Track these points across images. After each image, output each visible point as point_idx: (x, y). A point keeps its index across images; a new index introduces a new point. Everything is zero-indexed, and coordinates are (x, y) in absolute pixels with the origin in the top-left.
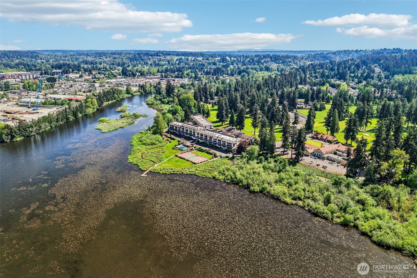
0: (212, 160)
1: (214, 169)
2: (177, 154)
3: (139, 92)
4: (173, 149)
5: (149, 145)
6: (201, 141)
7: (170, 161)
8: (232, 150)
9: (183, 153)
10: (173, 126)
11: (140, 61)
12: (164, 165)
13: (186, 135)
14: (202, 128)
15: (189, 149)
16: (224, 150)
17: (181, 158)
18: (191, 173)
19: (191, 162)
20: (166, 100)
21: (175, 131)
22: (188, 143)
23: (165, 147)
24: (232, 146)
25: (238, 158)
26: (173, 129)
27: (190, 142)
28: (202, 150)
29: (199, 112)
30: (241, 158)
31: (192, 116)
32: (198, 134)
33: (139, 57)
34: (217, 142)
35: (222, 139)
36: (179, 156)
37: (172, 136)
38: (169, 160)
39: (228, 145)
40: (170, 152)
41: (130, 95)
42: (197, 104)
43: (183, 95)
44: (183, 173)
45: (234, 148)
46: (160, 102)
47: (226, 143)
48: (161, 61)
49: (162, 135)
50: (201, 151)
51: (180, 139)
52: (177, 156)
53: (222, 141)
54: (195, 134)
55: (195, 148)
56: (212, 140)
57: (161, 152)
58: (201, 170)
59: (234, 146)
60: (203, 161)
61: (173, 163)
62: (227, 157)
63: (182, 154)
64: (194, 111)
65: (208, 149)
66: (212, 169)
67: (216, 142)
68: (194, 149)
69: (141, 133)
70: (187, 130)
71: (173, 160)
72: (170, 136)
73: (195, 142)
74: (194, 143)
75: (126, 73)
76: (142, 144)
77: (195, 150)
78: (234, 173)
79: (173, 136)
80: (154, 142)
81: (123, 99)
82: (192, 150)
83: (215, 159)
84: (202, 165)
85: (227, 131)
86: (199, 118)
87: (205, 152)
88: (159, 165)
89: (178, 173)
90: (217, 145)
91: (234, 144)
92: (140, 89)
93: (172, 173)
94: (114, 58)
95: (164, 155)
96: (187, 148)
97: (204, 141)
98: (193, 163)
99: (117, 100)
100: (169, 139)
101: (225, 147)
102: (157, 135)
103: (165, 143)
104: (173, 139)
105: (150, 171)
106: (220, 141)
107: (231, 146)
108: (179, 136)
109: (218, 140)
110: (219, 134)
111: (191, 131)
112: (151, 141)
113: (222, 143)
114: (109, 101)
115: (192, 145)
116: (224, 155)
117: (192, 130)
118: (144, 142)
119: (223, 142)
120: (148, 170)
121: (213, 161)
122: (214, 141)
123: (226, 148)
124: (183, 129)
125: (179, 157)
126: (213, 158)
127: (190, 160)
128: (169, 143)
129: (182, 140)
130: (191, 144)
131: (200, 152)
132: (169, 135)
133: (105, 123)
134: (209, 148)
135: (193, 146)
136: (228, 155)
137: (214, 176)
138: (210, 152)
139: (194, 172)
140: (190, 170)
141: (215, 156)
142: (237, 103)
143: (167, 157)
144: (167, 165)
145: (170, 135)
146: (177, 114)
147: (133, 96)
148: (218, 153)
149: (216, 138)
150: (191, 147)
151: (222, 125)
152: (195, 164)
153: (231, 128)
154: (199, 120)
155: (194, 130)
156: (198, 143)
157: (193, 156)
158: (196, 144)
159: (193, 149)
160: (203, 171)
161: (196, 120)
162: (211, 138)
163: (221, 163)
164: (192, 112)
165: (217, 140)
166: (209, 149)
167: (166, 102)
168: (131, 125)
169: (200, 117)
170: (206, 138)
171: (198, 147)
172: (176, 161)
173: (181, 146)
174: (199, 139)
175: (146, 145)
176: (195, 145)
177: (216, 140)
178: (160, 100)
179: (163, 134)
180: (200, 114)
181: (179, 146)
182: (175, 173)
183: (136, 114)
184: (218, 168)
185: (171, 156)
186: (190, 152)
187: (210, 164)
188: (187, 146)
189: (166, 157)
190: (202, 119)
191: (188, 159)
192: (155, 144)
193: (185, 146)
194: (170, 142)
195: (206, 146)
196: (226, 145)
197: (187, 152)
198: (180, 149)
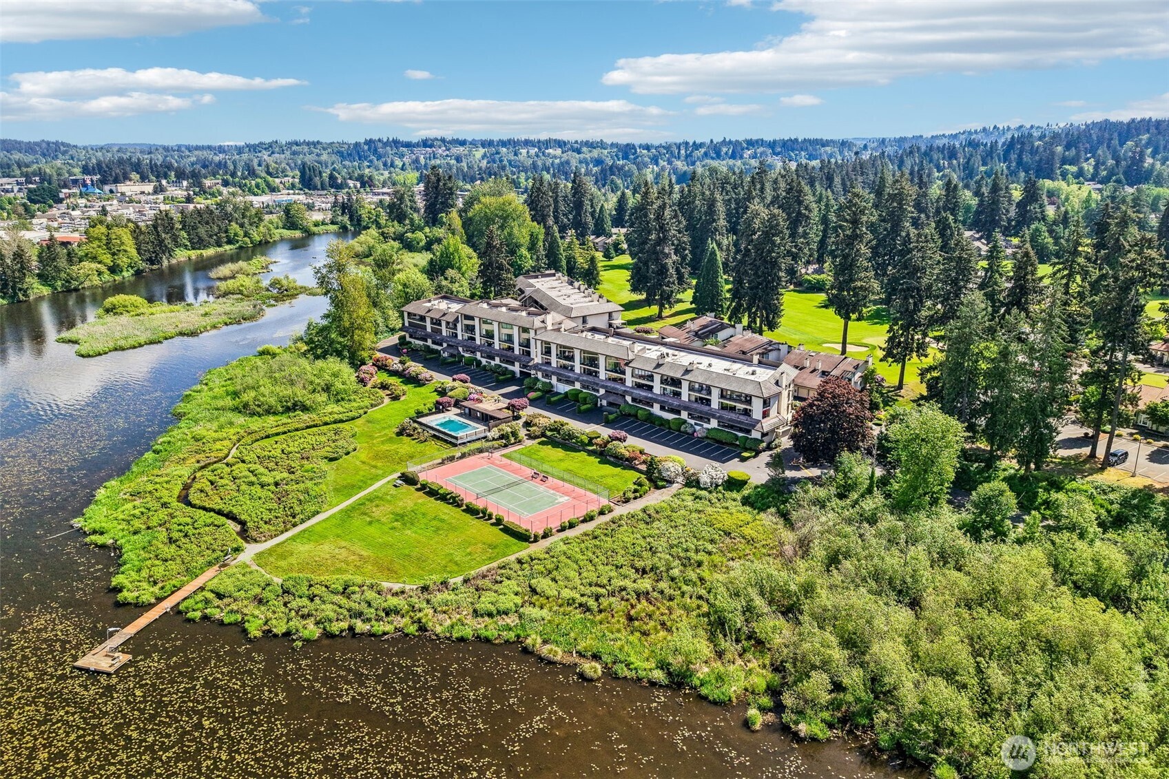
0: (635, 506)
1: (663, 585)
2: (411, 469)
3: (333, 223)
4: (400, 434)
5: (270, 411)
6: (563, 388)
7: (357, 522)
8: (755, 434)
9: (452, 459)
10: (423, 318)
11: (371, 161)
12: (304, 549)
13: (484, 361)
14: (568, 324)
15: (494, 433)
16: (700, 440)
17: (432, 493)
18: (489, 628)
19: (499, 522)
20: (419, 235)
21: (429, 342)
22: (492, 401)
23: (358, 421)
24: (757, 413)
25: (822, 493)
26: (420, 333)
27: (504, 395)
28: (571, 436)
29: (554, 264)
30: (841, 496)
31: (521, 281)
32: (548, 352)
33: (369, 149)
34: (657, 389)
35: (687, 372)
36: (422, 478)
37: (410, 363)
38: (348, 513)
39: (723, 407)
40: (377, 457)
41: (297, 234)
42: (541, 237)
43: (483, 199)
44: (422, 628)
45: (767, 424)
46: (396, 244)
47: (715, 394)
48: (434, 158)
49: (355, 363)
50: (567, 443)
51: (447, 381)
52: (409, 480)
53: (685, 385)
54: (533, 350)
55: (527, 424)
56: (622, 381)
57: (323, 453)
58: (567, 593)
59: (765, 415)
60: (581, 513)
61: (372, 530)
62: (733, 484)
63: (449, 466)
64: (529, 263)
65: (605, 432)
66: (646, 584)
67: (650, 388)
68: (522, 433)
69: (262, 353)
70: (490, 335)
71: (377, 513)
72: (399, 367)
73: (532, 395)
74: (524, 401)
75: (311, 179)
76: (236, 409)
77: (530, 437)
78: (854, 644)
79: (415, 367)
80: (301, 394)
81: (267, 242)
82: (507, 440)
83: (654, 499)
84: (575, 550)
85: (696, 334)
86: (552, 286)
87: (591, 453)
88: (270, 552)
89: (379, 628)
90: (656, 410)
91: (766, 403)
92: (339, 213)
93: (335, 627)
94: (294, 153)
95: (331, 476)
96: (481, 428)
97: (578, 386)
98: (507, 530)
99: (241, 248)
100: (393, 380)
101: (705, 417)
102: (331, 359)
103: (367, 402)
104: (415, 381)
105: (177, 611)
106: (676, 382)
107: (747, 413)
108: (450, 366)
109: (665, 381)
110: (664, 350)
111: (510, 339)
112: (288, 392)
113: (685, 397)
114: (205, 247)
115: (511, 407)
116: (710, 470)
117: (515, 332)
118: (248, 396)
119: (691, 389)
120: (167, 605)
121: (649, 517)
122: (639, 386)
123: (714, 424)
124: (471, 329)
125: (423, 487)
126: (638, 494)
127: (498, 505)
128: (387, 400)
129: (457, 385)
130: (505, 403)
131: (559, 453)
132: (394, 362)
133: (124, 319)
134: (608, 424)
135: (517, 418)
136: (735, 468)
137: (676, 662)
138: (621, 448)
139: (512, 620)
140: (485, 603)
141: (655, 477)
142: (716, 230)
143: (345, 490)
144: (326, 549)
145: (402, 362)
146: (451, 273)
147: (309, 235)
148: (674, 460)
149: (650, 367)
150: (505, 420)
151: (660, 317)
152: (523, 537)
153: (712, 323)
154: (553, 294)
155: (525, 330)
156: (547, 400)
157: (514, 478)
158: (533, 402)
159: (514, 434)
160: (585, 608)
161: (538, 291)
162: (617, 368)
163: (706, 532)
164: (520, 268)
165: (657, 378)
166: (610, 432)
167: (422, 244)
168: (239, 323)
169: (556, 284)
170: (590, 373)
171: (543, 422)
172: (399, 517)
173: (452, 414)
174: (554, 380)
175: (253, 414)
176: (528, 412)
177: (651, 378)
178: (400, 238)
179: (365, 354)
180: (557, 270)
181: (434, 420)
182: (360, 626)
183: (284, 282)
184: (692, 575)
185: (376, 478)
186: (497, 454)
187: (626, 536)
188: (486, 419)
189: (336, 490)
190: (568, 289)
191: (480, 505)
192: (305, 409)
193: (471, 415)
194: (395, 398)
195: (592, 413)
196: (715, 405)
197: (481, 451)
198: (443, 438)
